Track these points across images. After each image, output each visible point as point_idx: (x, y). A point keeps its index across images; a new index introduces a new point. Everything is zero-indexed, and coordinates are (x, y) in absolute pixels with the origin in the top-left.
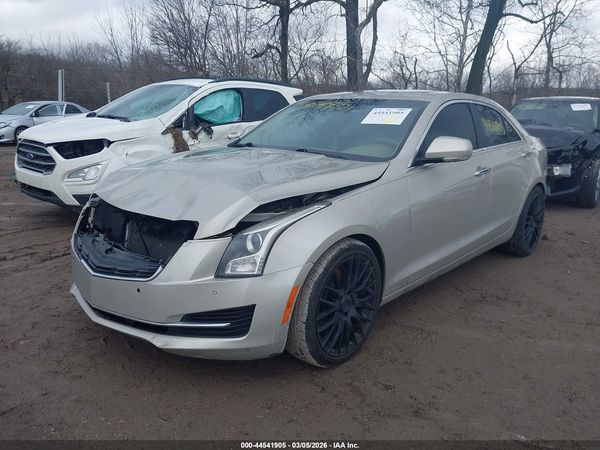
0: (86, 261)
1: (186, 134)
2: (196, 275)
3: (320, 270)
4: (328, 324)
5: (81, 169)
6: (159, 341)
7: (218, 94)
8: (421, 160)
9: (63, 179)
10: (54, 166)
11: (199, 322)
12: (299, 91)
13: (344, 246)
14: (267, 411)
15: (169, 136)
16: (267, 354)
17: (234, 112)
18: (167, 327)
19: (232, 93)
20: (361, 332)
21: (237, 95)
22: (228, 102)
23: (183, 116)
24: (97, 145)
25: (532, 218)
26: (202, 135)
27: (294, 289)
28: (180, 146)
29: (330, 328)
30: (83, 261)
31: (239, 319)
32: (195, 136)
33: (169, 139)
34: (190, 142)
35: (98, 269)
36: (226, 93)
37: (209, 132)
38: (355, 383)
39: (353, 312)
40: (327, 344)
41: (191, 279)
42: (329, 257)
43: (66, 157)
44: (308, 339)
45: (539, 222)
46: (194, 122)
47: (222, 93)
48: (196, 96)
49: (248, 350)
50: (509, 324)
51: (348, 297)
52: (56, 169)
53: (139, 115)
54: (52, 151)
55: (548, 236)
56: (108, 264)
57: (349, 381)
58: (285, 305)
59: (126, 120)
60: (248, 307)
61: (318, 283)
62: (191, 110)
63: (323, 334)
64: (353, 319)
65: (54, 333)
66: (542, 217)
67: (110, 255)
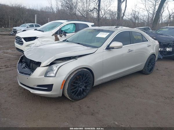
0: (19, 70)
1: (58, 36)
2: (40, 76)
3: (72, 76)
4: (74, 90)
5: (30, 45)
6: (32, 91)
7: (69, 25)
8: (108, 48)
9: (25, 47)
10: (23, 43)
11: (41, 87)
12: (93, 24)
13: (80, 70)
14: (55, 110)
15: (54, 36)
16: (57, 96)
17: (73, 30)
18: (34, 88)
19: (73, 24)
20: (86, 92)
21: (74, 25)
22: (71, 27)
23: (58, 31)
24: (34, 38)
25: (150, 64)
26: (63, 36)
27: (64, 81)
28: (57, 39)
29: (75, 91)
30: (18, 70)
31: (49, 87)
32: (61, 36)
33: (54, 37)
34: (60, 38)
35: (20, 72)
36: (71, 24)
37: (65, 35)
38: (81, 105)
39: (83, 87)
40: (74, 95)
41: (39, 76)
42: (75, 73)
43: (26, 41)
44: (68, 93)
45: (154, 65)
46: (61, 32)
47: (70, 24)
48: (62, 25)
49: (52, 95)
50: (131, 94)
51: (82, 83)
52: (24, 44)
53: (47, 30)
54: (23, 40)
55: (158, 69)
56: (23, 71)
57: (79, 105)
58: (61, 85)
59: (43, 31)
60: (51, 84)
61: (71, 80)
62: (60, 29)
63: (73, 92)
64: (83, 89)
65: (13, 87)
66: (154, 64)
67: (24, 69)
